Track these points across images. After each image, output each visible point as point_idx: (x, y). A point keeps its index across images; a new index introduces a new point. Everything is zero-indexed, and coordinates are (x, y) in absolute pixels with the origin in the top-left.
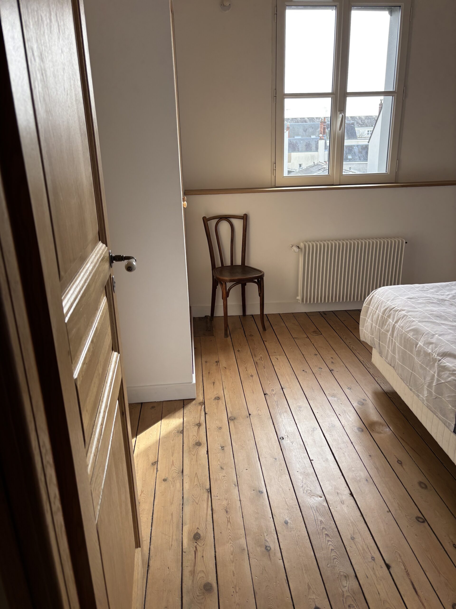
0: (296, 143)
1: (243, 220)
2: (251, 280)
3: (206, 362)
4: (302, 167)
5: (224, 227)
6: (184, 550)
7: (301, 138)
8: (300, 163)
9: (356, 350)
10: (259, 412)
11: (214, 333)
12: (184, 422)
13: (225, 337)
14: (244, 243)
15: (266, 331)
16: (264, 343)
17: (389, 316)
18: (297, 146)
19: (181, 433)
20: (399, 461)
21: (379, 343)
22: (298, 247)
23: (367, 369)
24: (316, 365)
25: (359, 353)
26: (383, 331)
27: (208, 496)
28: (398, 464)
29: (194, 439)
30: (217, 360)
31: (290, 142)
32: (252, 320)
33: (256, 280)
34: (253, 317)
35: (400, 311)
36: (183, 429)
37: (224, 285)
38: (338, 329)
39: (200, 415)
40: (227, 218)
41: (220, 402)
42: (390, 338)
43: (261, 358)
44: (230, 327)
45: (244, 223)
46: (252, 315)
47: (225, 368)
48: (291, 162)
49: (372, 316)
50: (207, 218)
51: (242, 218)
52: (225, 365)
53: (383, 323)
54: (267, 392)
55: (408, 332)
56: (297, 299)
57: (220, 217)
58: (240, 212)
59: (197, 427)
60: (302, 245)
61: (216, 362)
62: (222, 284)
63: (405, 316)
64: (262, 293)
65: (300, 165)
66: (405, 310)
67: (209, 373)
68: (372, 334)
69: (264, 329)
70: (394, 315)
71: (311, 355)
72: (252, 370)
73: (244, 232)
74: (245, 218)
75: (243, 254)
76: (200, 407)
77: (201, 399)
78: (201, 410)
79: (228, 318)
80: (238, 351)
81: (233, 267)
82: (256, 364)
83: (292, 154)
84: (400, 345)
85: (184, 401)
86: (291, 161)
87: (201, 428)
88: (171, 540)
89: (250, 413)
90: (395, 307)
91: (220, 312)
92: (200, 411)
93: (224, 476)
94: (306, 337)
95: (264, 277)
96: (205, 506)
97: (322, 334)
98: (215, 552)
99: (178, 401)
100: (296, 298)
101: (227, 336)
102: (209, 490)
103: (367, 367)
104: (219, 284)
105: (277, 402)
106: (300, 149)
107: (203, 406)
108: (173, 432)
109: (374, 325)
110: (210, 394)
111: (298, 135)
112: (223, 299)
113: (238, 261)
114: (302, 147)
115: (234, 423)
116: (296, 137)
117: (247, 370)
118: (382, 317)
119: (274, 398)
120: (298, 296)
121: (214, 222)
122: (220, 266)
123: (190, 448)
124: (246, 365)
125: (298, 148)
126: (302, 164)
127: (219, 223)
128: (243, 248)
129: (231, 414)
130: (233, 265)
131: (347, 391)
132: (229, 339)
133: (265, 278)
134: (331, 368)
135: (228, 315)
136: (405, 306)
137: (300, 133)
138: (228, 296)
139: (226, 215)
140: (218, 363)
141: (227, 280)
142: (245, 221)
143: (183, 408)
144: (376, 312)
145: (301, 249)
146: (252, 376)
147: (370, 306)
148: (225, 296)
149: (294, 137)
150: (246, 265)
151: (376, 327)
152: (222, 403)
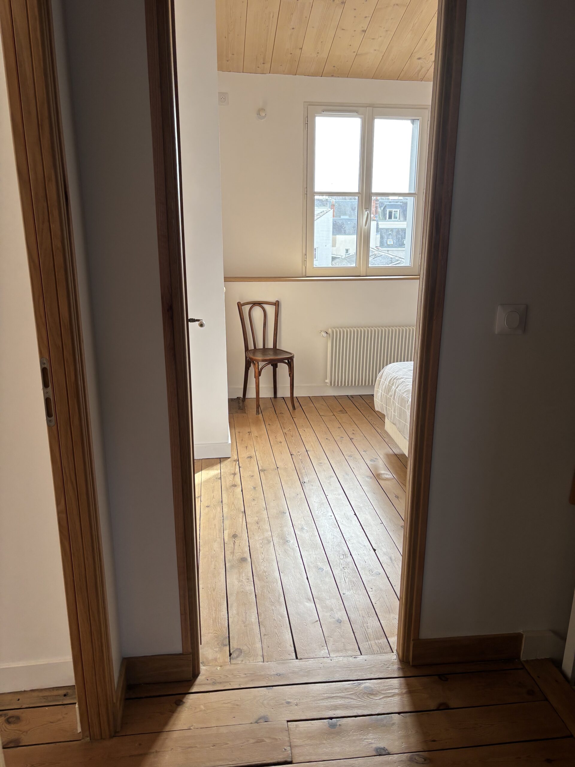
0: (342, 224)
1: (275, 306)
2: (282, 361)
3: (239, 432)
4: (349, 253)
5: (257, 312)
6: (225, 543)
7: (349, 218)
8: (347, 248)
9: (376, 425)
10: (285, 466)
11: (246, 411)
12: (222, 472)
13: (256, 414)
14: (276, 328)
15: (296, 410)
16: (293, 419)
17: (393, 384)
18: (344, 227)
19: (219, 479)
20: (396, 496)
21: (386, 407)
22: (327, 332)
23: (383, 438)
24: (338, 435)
25: (378, 427)
26: (388, 397)
27: (243, 515)
28: (396, 498)
29: (230, 483)
30: (249, 431)
31: (335, 223)
32: (283, 402)
33: (286, 361)
34: (284, 399)
35: (400, 379)
36: (220, 477)
37: (257, 365)
38: (363, 410)
39: (235, 468)
40: (259, 304)
41: (252, 460)
42: (392, 401)
43: (290, 429)
44: (262, 406)
45: (276, 309)
46: (283, 397)
47: (257, 437)
48: (335, 247)
49: (382, 386)
50: (241, 303)
51: (274, 304)
52: (256, 434)
53: (389, 391)
54: (293, 453)
55: (403, 393)
56: (326, 383)
57: (253, 303)
58: (273, 300)
59: (233, 475)
60: (330, 331)
61: (248, 432)
62: (254, 364)
63: (403, 381)
64: (292, 374)
65: (347, 251)
66: (404, 378)
67: (242, 440)
68: (382, 402)
69: (294, 408)
70: (396, 382)
71: (335, 428)
72: (281, 438)
73: (276, 317)
74: (277, 304)
75: (275, 338)
76: (235, 463)
77: (236, 457)
78: (236, 465)
79: (260, 399)
80: (269, 424)
81: (265, 350)
82: (285, 434)
83: (337, 237)
84: (398, 404)
85: (221, 459)
86: (336, 245)
87: (236, 476)
88: (215, 537)
89: (278, 467)
90: (397, 377)
91: (251, 394)
92: (234, 466)
93: (255, 504)
94: (333, 415)
95: (294, 358)
96: (241, 520)
97: (347, 413)
98: (249, 544)
99: (216, 459)
100: (325, 381)
101: (259, 413)
102: (244, 512)
103: (383, 436)
104: (252, 364)
105: (302, 459)
106: (347, 232)
107: (238, 462)
108: (213, 478)
109: (383, 393)
110: (244, 454)
111: (345, 214)
112: (255, 378)
113: (270, 345)
114: (349, 229)
115: (264, 473)
116: (342, 216)
117: (276, 438)
118: (388, 385)
119: (300, 457)
120: (326, 379)
121: (248, 307)
122: (253, 348)
123: (227, 488)
124: (276, 435)
125: (345, 230)
126: (349, 249)
127: (252, 308)
128: (275, 332)
129: (262, 467)
130: (266, 348)
131: (362, 453)
132: (260, 415)
133: (295, 360)
134: (351, 436)
135: (260, 397)
136: (404, 375)
137: (347, 212)
138: (260, 375)
139: (259, 302)
140: (251, 433)
141: (259, 360)
142: (277, 307)
143: (220, 464)
144: (385, 382)
145: (330, 335)
146: (281, 442)
147: (381, 379)
148: (257, 375)
149: (340, 217)
150: (277, 348)
151: (384, 394)
152: (254, 461)
